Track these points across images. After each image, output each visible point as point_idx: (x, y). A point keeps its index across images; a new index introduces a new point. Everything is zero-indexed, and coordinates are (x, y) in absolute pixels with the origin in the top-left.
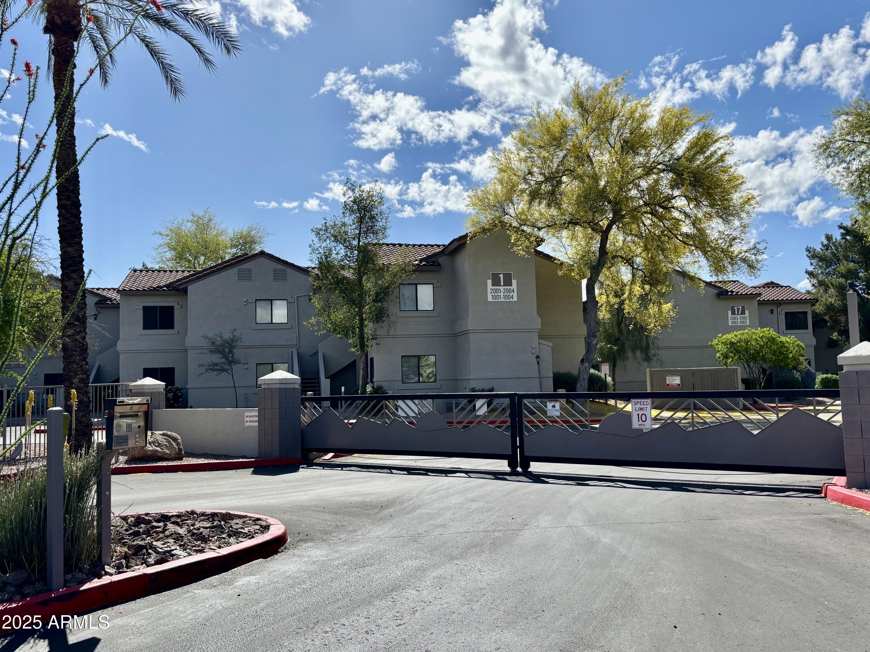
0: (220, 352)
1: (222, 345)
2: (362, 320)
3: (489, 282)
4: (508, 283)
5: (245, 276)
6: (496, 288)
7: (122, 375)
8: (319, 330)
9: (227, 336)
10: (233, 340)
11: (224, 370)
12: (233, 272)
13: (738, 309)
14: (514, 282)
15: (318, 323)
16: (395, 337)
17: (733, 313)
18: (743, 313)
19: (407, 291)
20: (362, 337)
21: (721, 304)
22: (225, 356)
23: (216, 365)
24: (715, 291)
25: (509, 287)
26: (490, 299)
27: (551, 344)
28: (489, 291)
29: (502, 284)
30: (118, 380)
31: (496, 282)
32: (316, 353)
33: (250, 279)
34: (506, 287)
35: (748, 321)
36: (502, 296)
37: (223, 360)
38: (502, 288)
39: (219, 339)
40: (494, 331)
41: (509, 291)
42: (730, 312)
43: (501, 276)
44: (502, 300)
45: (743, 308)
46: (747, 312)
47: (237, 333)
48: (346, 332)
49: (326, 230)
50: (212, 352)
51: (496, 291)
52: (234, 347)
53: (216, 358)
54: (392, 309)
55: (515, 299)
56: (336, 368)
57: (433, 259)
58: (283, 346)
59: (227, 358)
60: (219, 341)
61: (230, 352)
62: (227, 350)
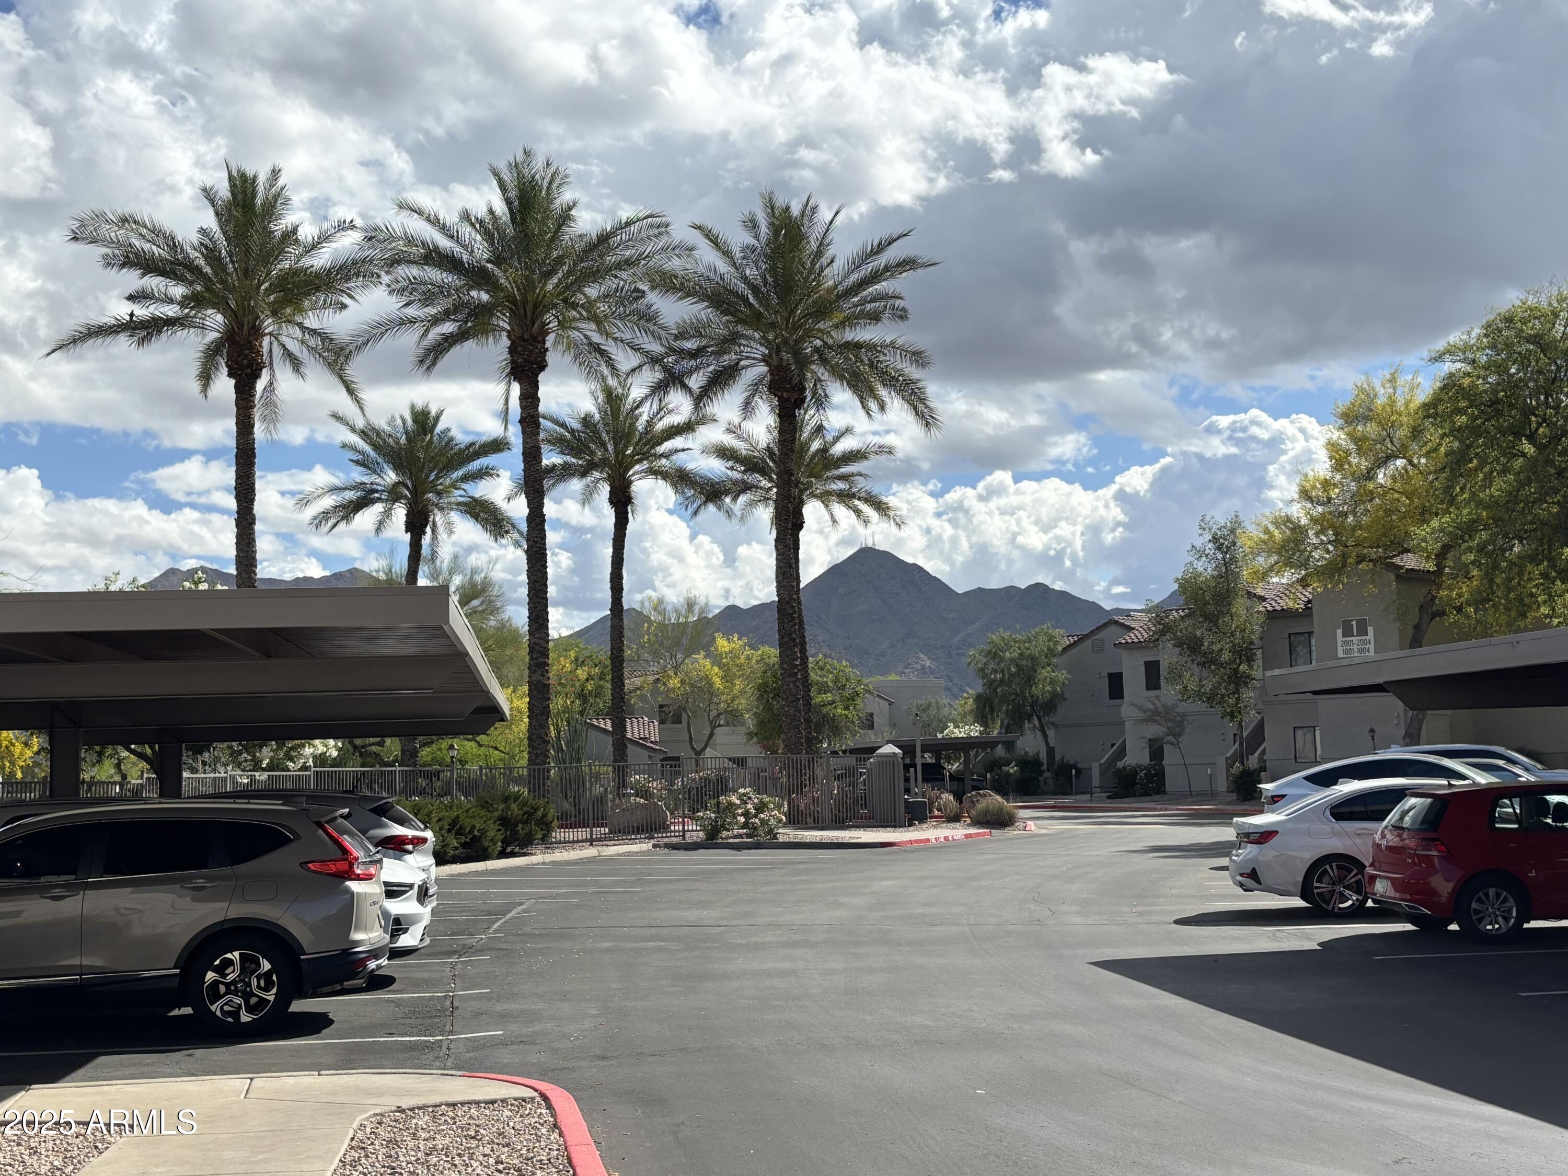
3: (1339, 632)
4: (1362, 632)
6: (1347, 639)
14: (1370, 630)
25: (1363, 638)
26: (1341, 654)
28: (1339, 644)
29: (1355, 634)
31: (1347, 633)
34: (1360, 638)
36: (1356, 650)
38: (1355, 639)
41: (1364, 642)
43: (1354, 623)
44: (1356, 654)
51: (1346, 643)
55: (1372, 652)
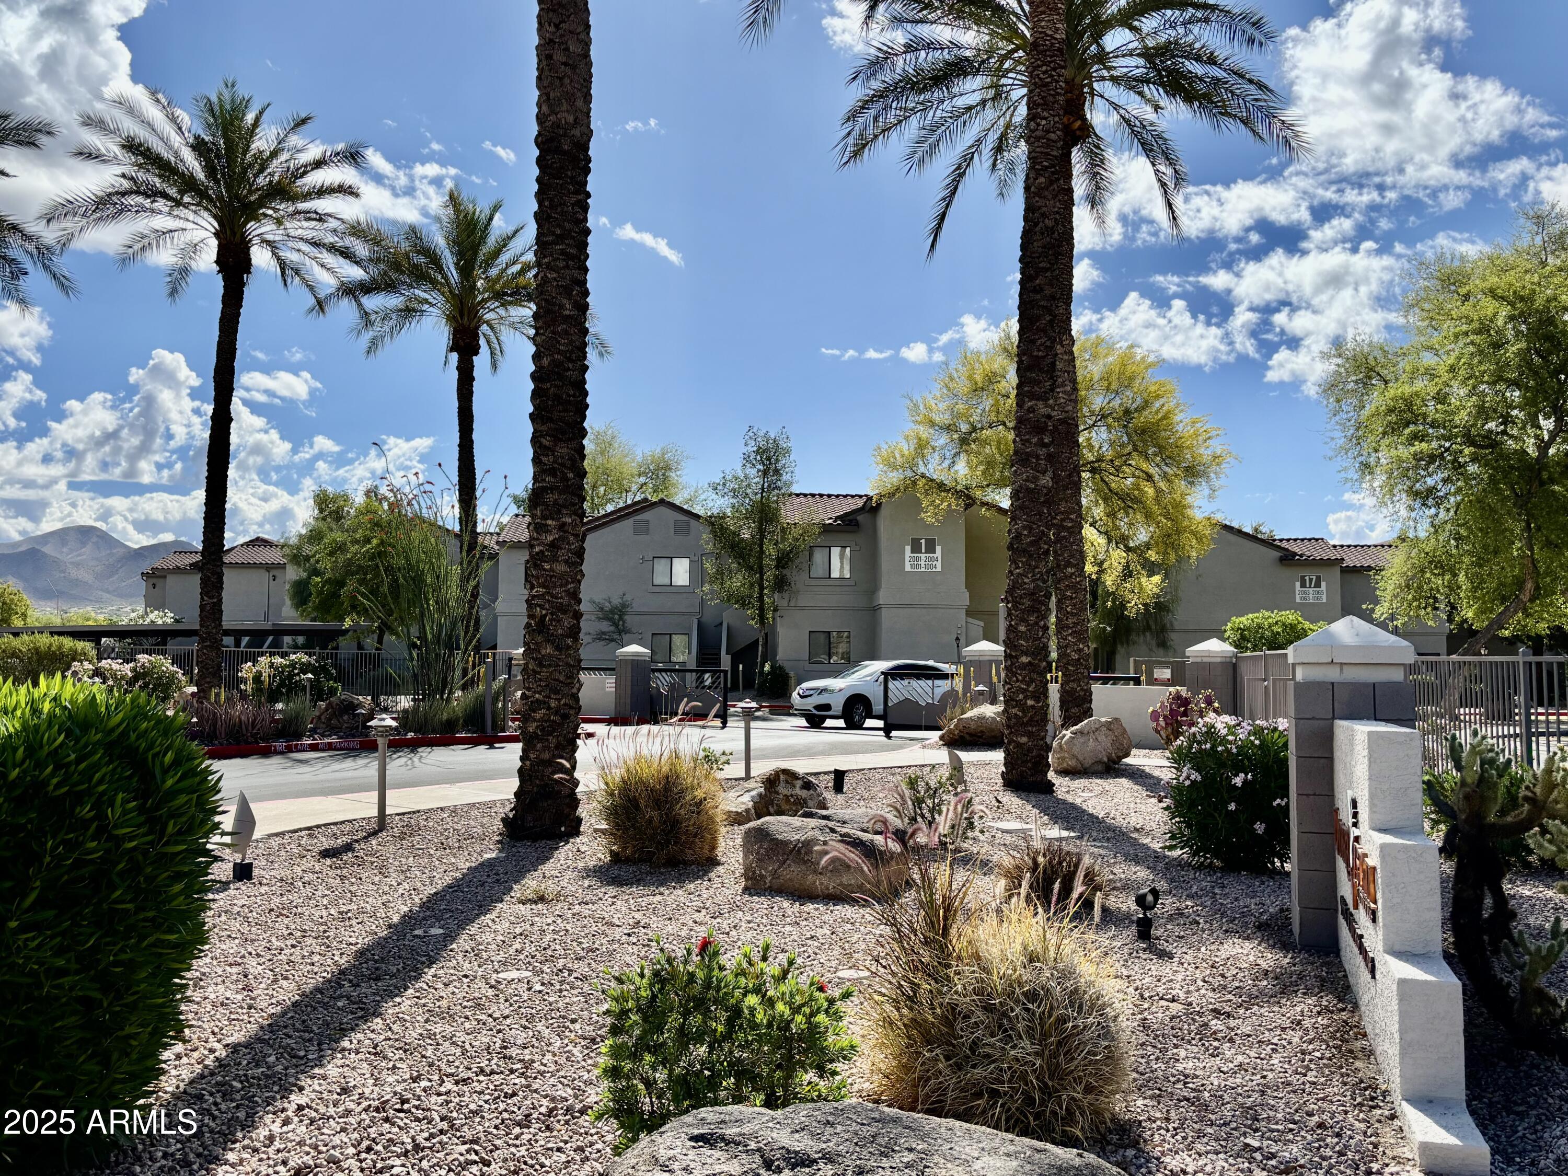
0: (610, 619)
1: (612, 611)
2: (762, 588)
3: (908, 548)
4: (931, 549)
5: (643, 529)
6: (916, 555)
7: (500, 640)
8: (712, 599)
9: (616, 601)
10: (624, 605)
11: (612, 640)
12: (628, 523)
13: (1311, 580)
14: (938, 549)
15: (712, 592)
16: (802, 608)
17: (1303, 585)
18: (1318, 585)
19: (819, 556)
20: (762, 609)
21: (1287, 573)
22: (616, 625)
23: (604, 633)
24: (1277, 554)
25: (931, 555)
26: (908, 568)
27: (982, 624)
28: (907, 559)
29: (923, 551)
30: (494, 647)
31: (916, 549)
32: (721, 624)
33: (647, 532)
34: (928, 555)
35: (1324, 597)
36: (923, 566)
37: (612, 628)
38: (923, 556)
39: (607, 604)
40: (911, 606)
41: (932, 559)
42: (1298, 584)
43: (923, 541)
44: (923, 570)
45: (1318, 578)
46: (1323, 584)
47: (628, 598)
48: (743, 601)
49: (724, 484)
50: (599, 619)
51: (916, 559)
52: (624, 614)
53: (605, 626)
54: (796, 577)
55: (939, 569)
56: (742, 643)
57: (851, 517)
58: (683, 614)
59: (617, 626)
60: (607, 606)
61: (621, 618)
62: (616, 617)
